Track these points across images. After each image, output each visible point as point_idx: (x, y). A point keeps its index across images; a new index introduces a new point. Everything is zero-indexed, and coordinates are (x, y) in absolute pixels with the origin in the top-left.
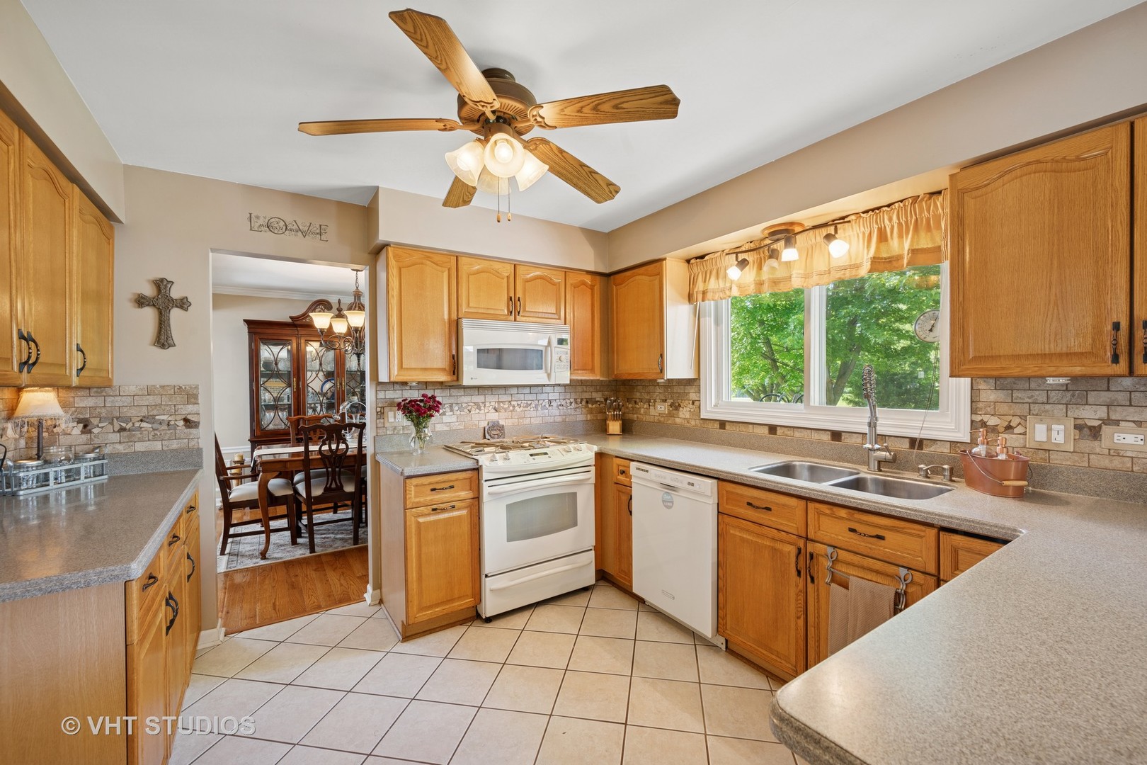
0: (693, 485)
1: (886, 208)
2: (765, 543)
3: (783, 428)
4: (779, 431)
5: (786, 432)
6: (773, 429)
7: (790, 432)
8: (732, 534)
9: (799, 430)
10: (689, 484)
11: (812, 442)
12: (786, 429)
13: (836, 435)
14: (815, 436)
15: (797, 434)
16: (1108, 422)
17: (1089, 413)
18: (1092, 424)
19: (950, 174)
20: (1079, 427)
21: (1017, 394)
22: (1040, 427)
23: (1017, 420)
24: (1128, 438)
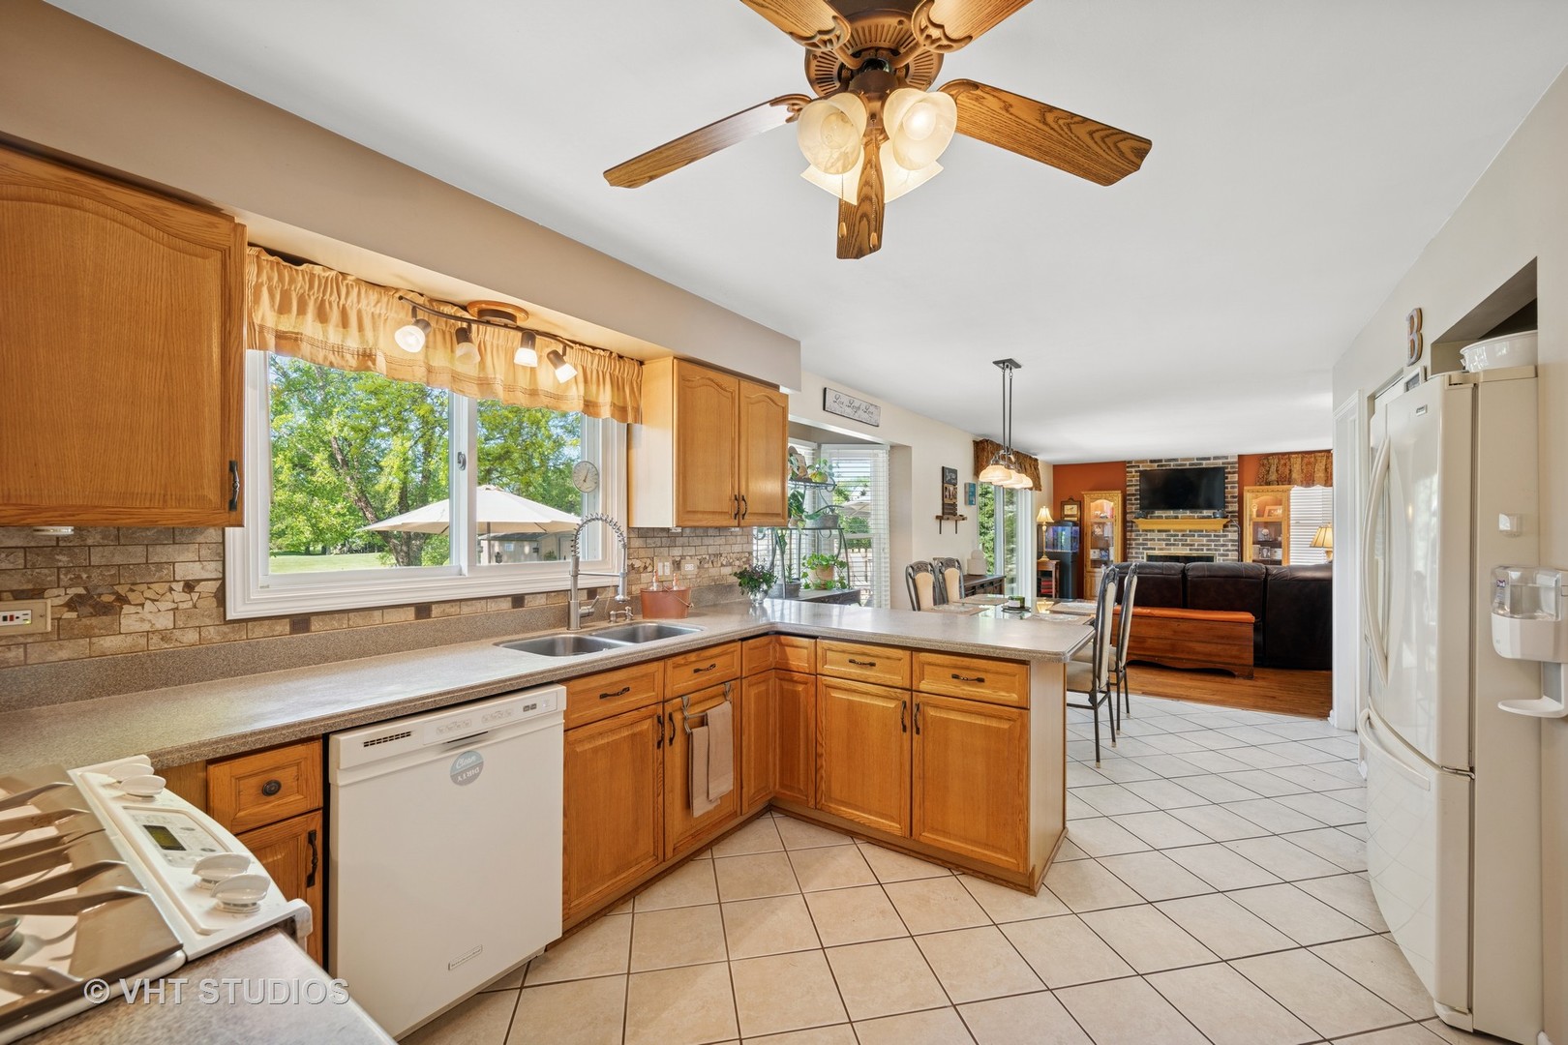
0: (534, 707)
1: (590, 350)
2: (623, 735)
3: (443, 605)
4: (435, 611)
5: (447, 610)
6: (423, 610)
7: (453, 609)
8: (581, 752)
9: (469, 603)
10: (526, 708)
11: (488, 616)
12: (448, 605)
13: (518, 600)
14: (492, 606)
15: (466, 609)
16: (683, 557)
17: (677, 552)
18: (678, 559)
19: (675, 358)
20: (674, 562)
21: (649, 541)
22: (660, 565)
23: (649, 561)
24: (689, 567)
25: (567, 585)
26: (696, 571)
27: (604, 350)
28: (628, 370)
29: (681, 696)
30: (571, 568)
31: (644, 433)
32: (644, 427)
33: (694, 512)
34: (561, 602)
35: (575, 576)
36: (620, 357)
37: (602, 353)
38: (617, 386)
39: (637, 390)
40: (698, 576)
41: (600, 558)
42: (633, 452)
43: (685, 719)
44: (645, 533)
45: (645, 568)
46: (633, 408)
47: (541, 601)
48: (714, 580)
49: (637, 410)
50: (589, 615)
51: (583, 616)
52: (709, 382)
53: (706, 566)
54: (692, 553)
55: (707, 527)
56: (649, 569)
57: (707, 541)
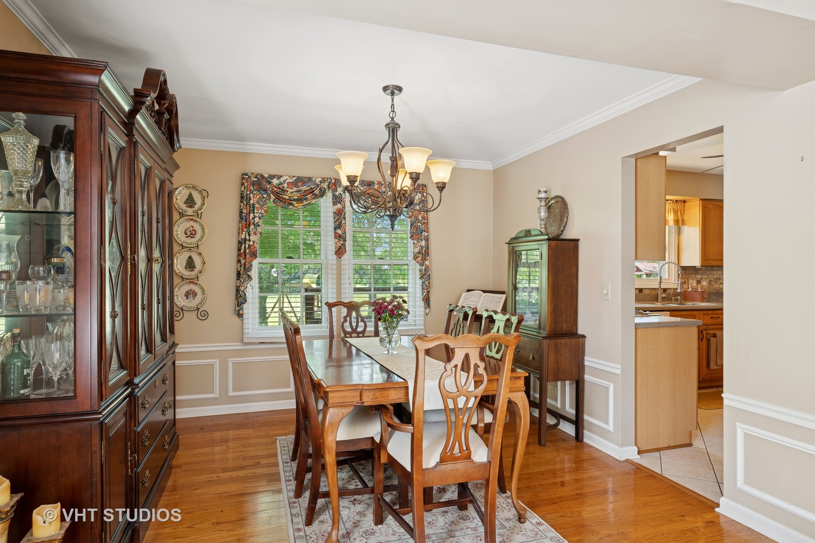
16: (701, 279)
17: (699, 277)
18: (699, 279)
19: (700, 200)
20: (697, 281)
21: (687, 271)
22: (691, 281)
23: (686, 280)
24: (705, 283)
25: (657, 286)
26: (708, 285)
27: (671, 200)
28: (680, 206)
29: (706, 325)
30: (659, 280)
31: (686, 229)
32: (686, 227)
33: (709, 260)
34: (654, 293)
35: (660, 283)
36: (676, 201)
37: (670, 201)
38: (675, 212)
39: (683, 212)
40: (708, 287)
41: (667, 278)
42: (681, 236)
43: (707, 334)
44: (685, 269)
45: (685, 282)
46: (681, 220)
47: (648, 291)
48: (716, 290)
49: (683, 221)
50: (665, 297)
51: (663, 298)
52: (717, 207)
53: (712, 283)
54: (706, 277)
55: (713, 266)
56: (687, 283)
57: (712, 272)
